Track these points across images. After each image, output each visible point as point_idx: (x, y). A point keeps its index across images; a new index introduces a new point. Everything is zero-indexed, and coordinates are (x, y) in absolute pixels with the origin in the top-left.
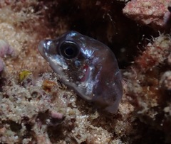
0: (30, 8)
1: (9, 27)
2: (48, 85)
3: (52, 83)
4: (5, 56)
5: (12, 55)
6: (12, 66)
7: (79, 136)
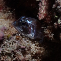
0: (9, 11)
1: (3, 20)
2: (18, 37)
3: (19, 36)
4: (4, 30)
5: (6, 29)
6: (7, 33)
7: (33, 52)
